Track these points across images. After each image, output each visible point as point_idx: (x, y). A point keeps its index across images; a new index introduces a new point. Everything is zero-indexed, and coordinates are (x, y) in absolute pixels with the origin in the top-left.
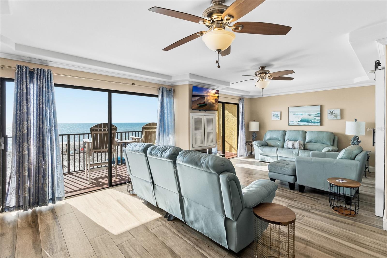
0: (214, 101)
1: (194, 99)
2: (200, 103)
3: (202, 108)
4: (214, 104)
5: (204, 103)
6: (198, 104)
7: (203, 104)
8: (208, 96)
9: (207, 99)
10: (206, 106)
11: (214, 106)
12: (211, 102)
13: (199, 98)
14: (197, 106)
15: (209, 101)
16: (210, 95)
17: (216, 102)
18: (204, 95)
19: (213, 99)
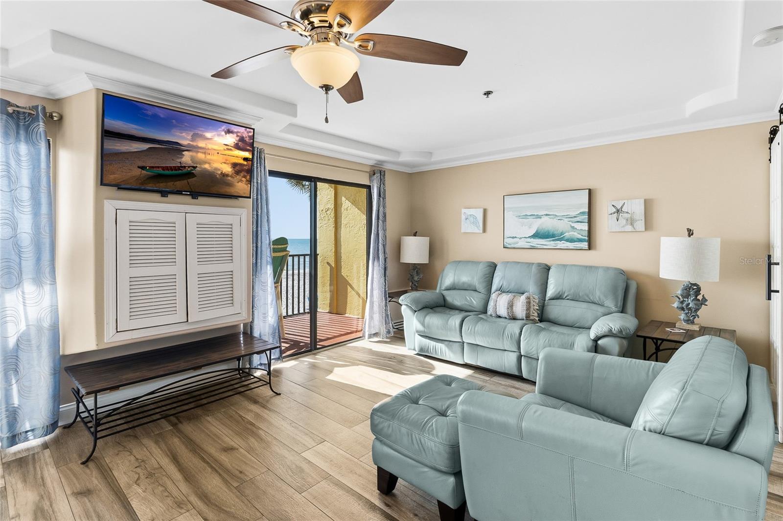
0: (228, 169)
1: (117, 148)
2: (158, 167)
4: (229, 178)
5: (179, 168)
6: (143, 168)
7: (175, 172)
8: (199, 150)
9: (192, 158)
10: (190, 180)
11: (230, 185)
12: (216, 169)
13: (149, 148)
15: (207, 166)
16: (208, 149)
17: (237, 173)
18: (177, 143)
19: (225, 163)
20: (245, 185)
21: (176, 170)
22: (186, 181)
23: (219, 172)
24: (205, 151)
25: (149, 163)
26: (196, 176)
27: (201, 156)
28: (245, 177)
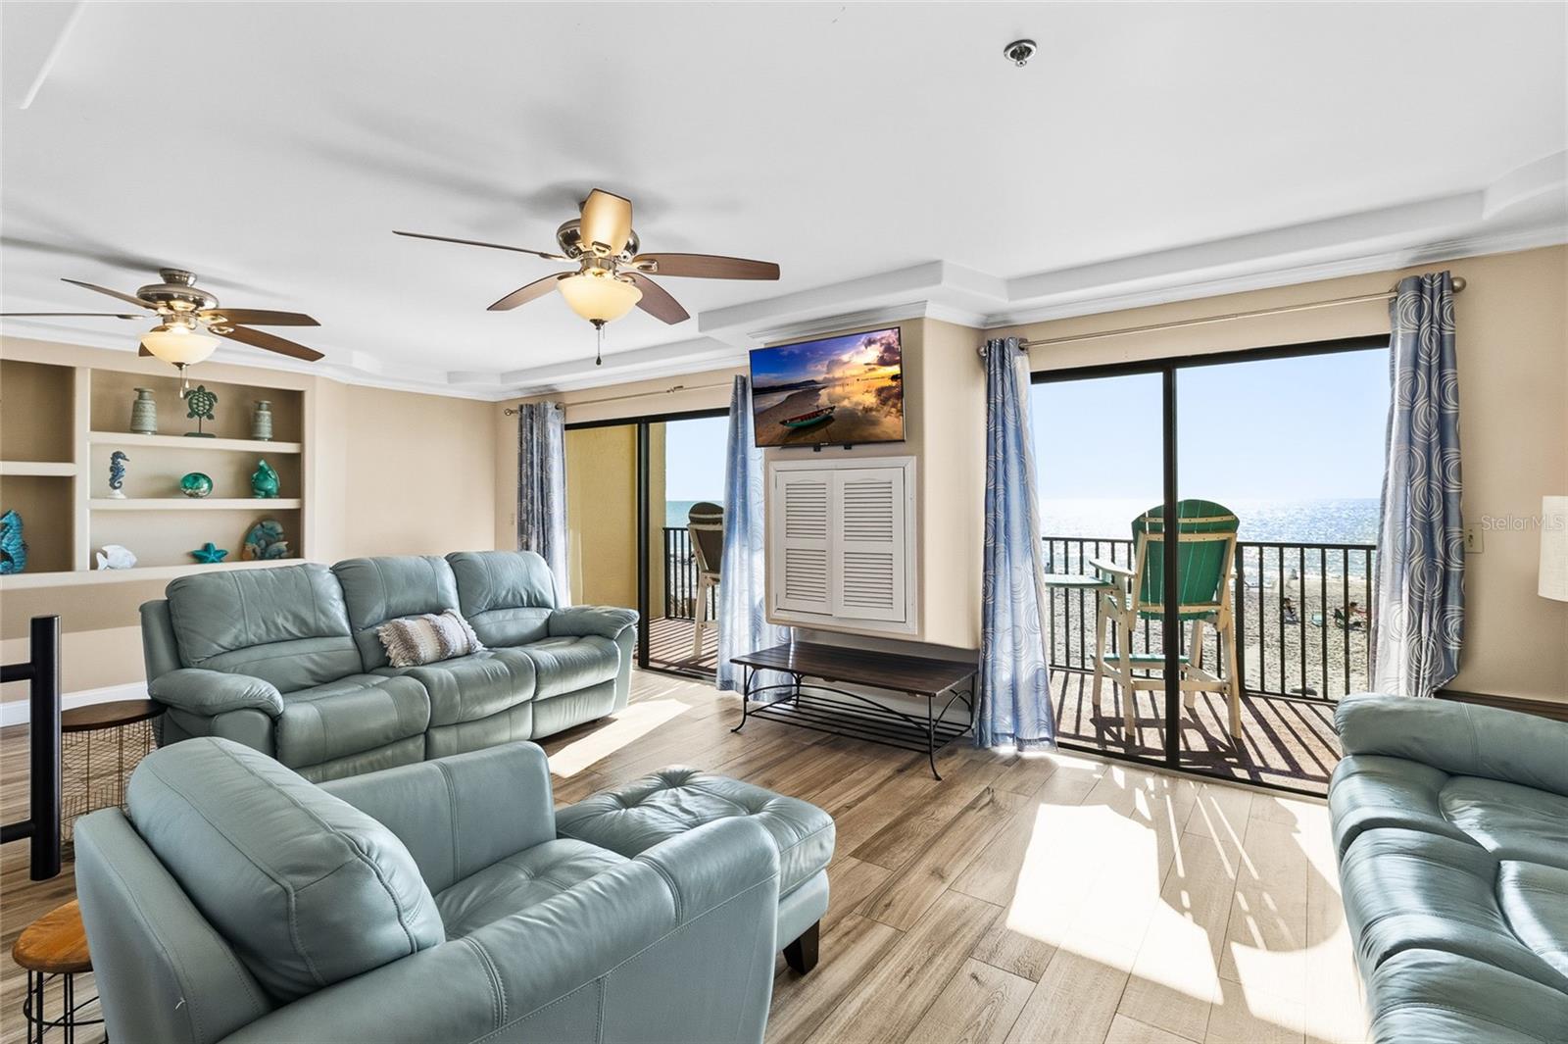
0: (870, 400)
2: (796, 418)
3: (809, 436)
4: (874, 413)
5: (815, 414)
7: (813, 420)
8: (837, 383)
9: (829, 396)
10: (828, 427)
11: (874, 423)
12: (858, 404)
13: (788, 397)
14: (780, 429)
15: (846, 403)
16: (847, 378)
17: (884, 402)
18: (813, 381)
19: (867, 391)
20: (896, 419)
21: (814, 417)
22: (824, 430)
23: (861, 407)
24: (842, 381)
25: (789, 415)
26: (833, 420)
27: (838, 390)
28: (894, 406)
